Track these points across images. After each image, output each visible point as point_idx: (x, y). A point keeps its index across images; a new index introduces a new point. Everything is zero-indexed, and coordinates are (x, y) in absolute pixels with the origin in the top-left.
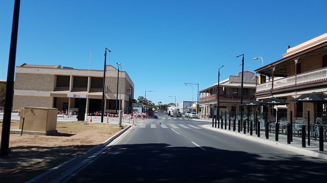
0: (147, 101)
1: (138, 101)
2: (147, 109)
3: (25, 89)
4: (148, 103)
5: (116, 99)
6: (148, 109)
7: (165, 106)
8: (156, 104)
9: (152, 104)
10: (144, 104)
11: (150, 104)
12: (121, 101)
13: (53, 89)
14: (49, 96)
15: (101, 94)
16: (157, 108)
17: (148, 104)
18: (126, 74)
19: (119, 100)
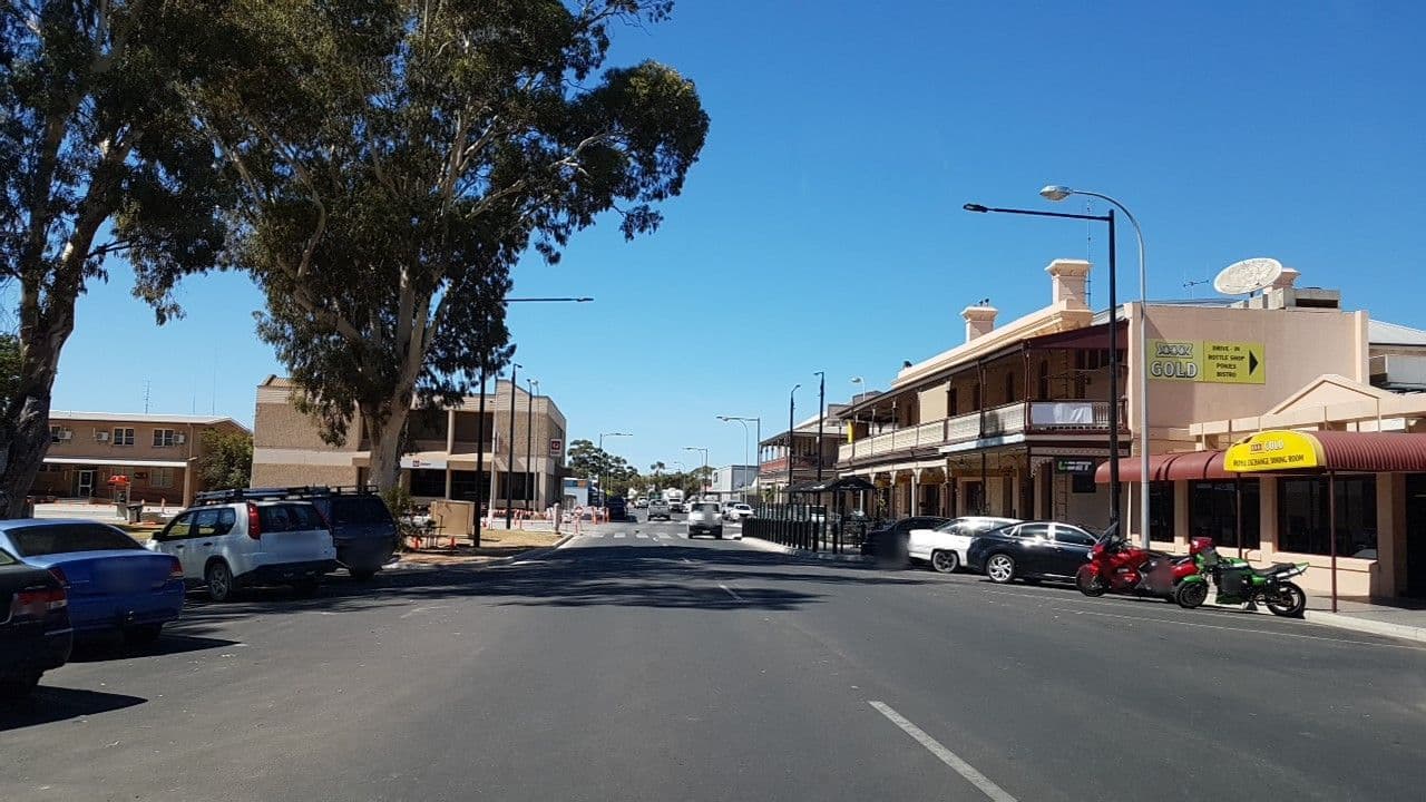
0: (605, 459)
1: (571, 458)
2: (605, 494)
3: (282, 447)
4: (611, 467)
5: (526, 470)
6: (608, 492)
7: (679, 480)
8: (645, 471)
9: (628, 471)
10: (596, 470)
11: (617, 471)
12: (538, 474)
13: (356, 446)
14: (350, 464)
15: (473, 457)
16: (645, 489)
17: (612, 471)
18: (550, 401)
19: (533, 474)
